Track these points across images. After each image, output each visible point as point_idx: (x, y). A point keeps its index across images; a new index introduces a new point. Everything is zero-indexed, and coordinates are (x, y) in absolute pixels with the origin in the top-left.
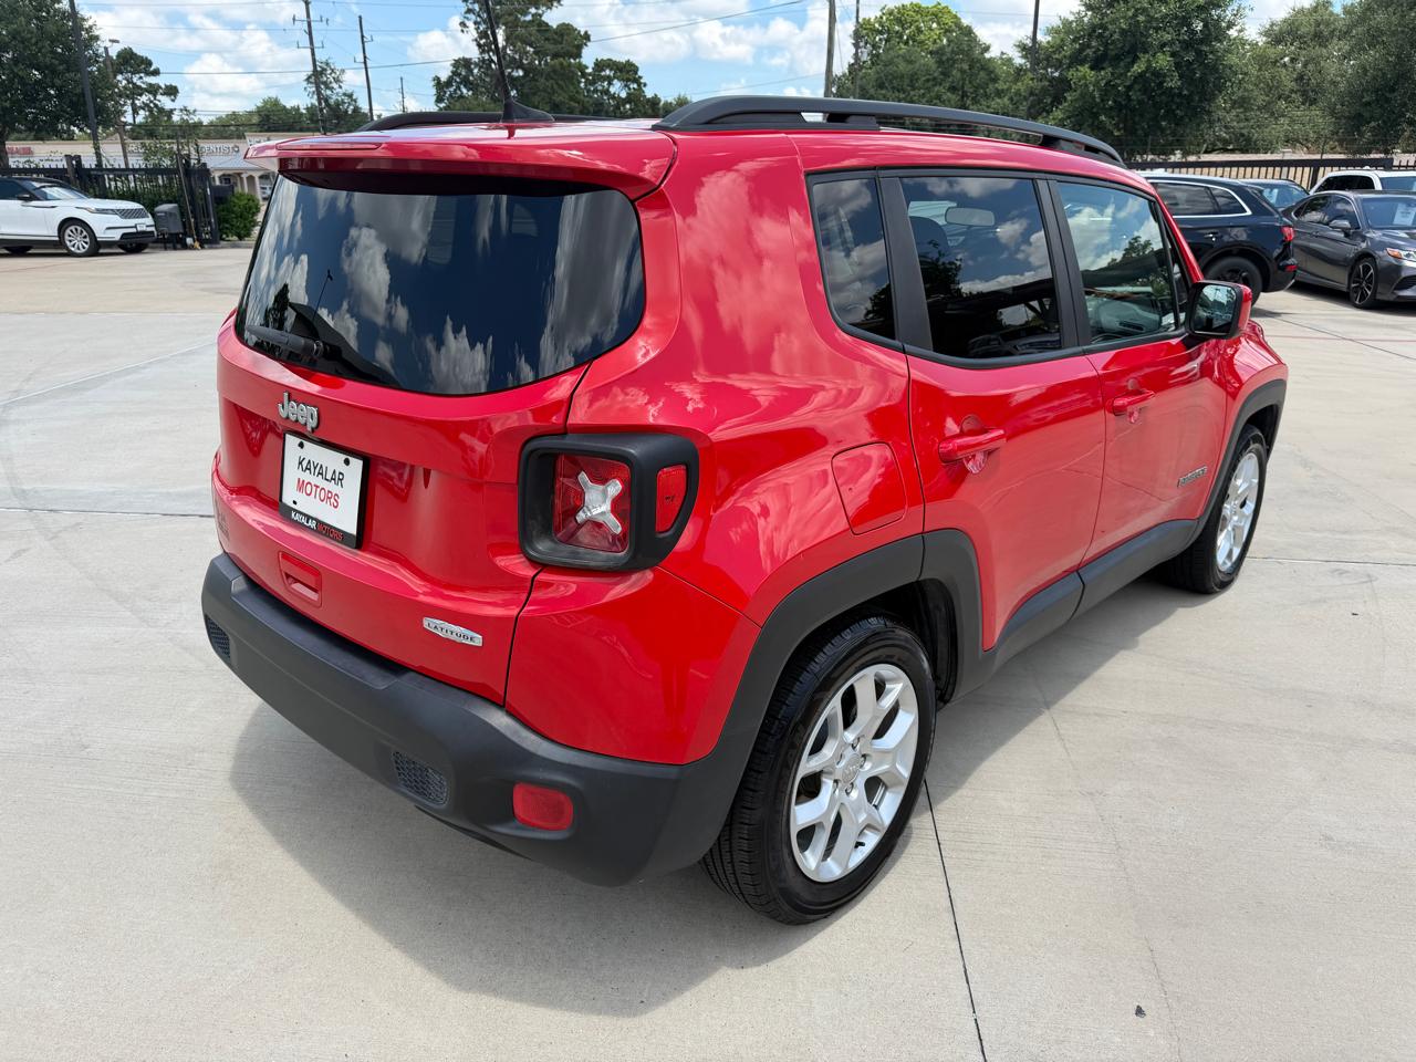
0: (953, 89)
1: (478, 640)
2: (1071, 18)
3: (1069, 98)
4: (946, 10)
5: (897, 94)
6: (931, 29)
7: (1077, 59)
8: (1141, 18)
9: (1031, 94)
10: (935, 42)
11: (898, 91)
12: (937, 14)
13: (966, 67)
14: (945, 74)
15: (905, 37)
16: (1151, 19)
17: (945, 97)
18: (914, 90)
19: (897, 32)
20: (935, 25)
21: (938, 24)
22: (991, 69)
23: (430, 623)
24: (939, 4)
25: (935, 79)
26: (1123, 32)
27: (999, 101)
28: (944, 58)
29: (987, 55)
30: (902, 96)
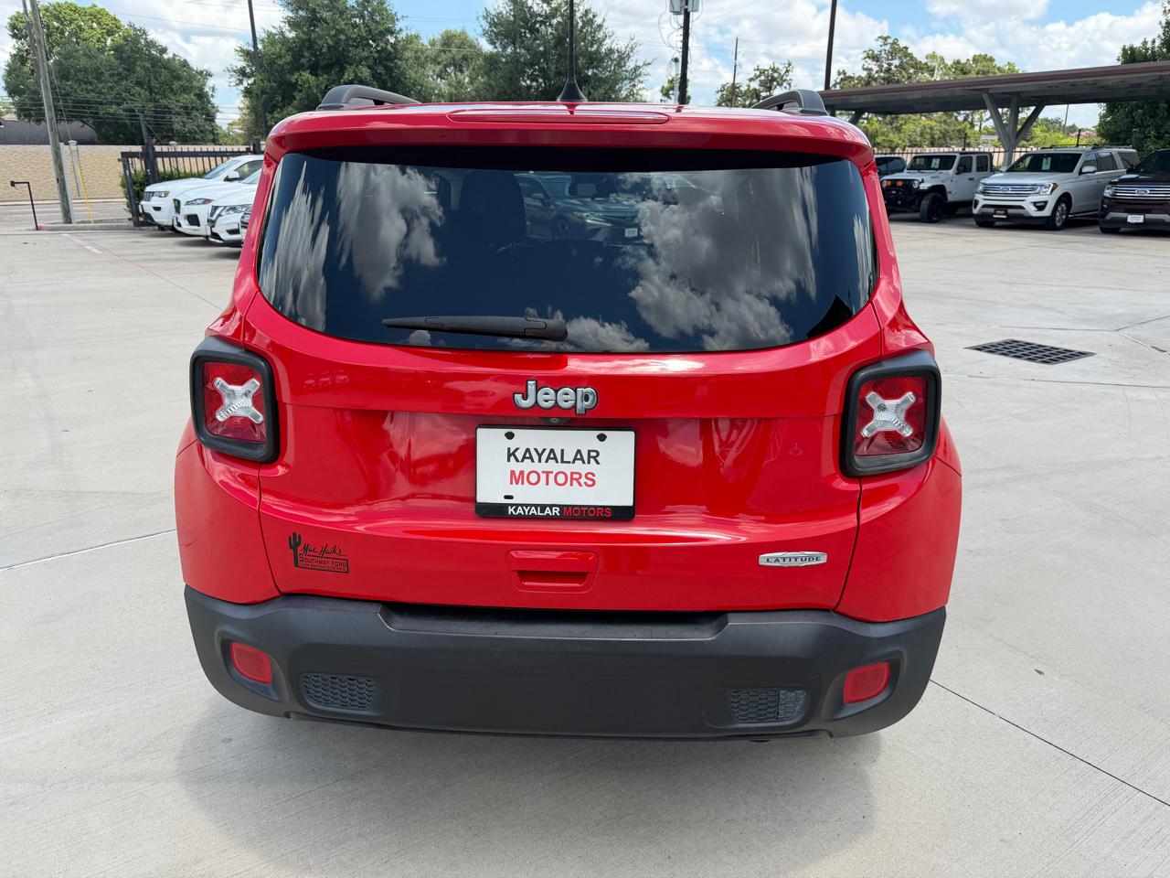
0: (139, 84)
1: (823, 559)
2: (274, 31)
3: (298, 97)
4: (103, 13)
5: (84, 86)
6: (92, 28)
7: (296, 66)
8: (343, 37)
9: (263, 92)
10: (99, 41)
11: (85, 83)
12: (96, 15)
13: (148, 65)
14: (130, 70)
15: (67, 34)
16: (348, 38)
17: (133, 91)
18: (101, 83)
19: (57, 28)
20: (95, 25)
21: (99, 24)
22: (173, 68)
23: (766, 559)
24: (95, 6)
25: (119, 74)
26: (329, 47)
27: (186, 96)
28: (124, 56)
29: (165, 56)
30: (90, 88)
